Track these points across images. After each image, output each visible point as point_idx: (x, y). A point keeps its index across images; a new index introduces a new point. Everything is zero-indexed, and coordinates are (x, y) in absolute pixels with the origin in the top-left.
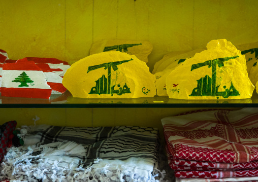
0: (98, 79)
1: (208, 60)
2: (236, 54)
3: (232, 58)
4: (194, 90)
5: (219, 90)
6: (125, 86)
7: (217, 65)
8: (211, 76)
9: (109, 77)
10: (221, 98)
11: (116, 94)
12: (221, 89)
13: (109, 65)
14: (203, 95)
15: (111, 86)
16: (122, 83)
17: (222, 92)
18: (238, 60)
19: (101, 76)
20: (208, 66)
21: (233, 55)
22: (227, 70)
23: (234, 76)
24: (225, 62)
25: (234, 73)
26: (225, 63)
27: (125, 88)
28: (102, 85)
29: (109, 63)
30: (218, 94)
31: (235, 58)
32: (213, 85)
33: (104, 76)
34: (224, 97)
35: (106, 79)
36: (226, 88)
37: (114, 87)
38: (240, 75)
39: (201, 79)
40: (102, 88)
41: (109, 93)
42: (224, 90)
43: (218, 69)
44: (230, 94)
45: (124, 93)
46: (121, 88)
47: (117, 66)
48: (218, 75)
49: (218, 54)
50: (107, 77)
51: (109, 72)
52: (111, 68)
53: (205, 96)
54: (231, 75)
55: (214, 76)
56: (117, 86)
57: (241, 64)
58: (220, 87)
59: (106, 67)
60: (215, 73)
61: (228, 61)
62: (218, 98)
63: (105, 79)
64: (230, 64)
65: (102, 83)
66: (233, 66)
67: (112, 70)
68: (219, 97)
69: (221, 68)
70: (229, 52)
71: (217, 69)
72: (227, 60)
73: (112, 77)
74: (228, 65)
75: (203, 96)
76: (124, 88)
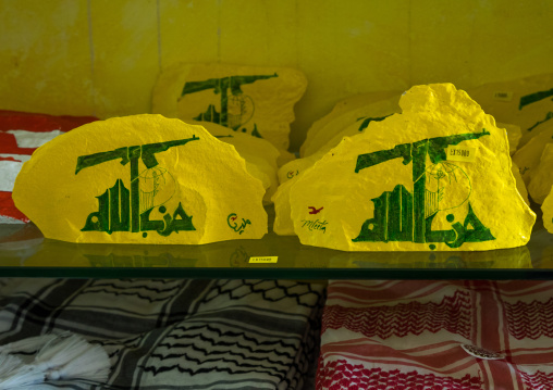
0: (103, 192)
1: (401, 142)
2: (480, 124)
3: (469, 137)
4: (364, 227)
5: (435, 227)
6: (180, 211)
7: (428, 157)
8: (410, 189)
9: (135, 185)
10: (442, 247)
11: (155, 232)
12: (441, 224)
13: (134, 152)
14: (391, 238)
15: (142, 210)
16: (171, 201)
17: (442, 232)
18: (487, 144)
19: (112, 184)
20: (402, 159)
21: (473, 129)
22: (457, 173)
23: (475, 187)
24: (450, 147)
25: (474, 178)
26: (449, 150)
27: (179, 217)
28: (117, 208)
29: (132, 148)
30: (433, 236)
31: (477, 136)
32: (416, 212)
33: (119, 182)
34: (450, 245)
35: (128, 191)
36: (455, 222)
37: (148, 213)
38: (494, 183)
39: (383, 197)
40: (115, 215)
41: (135, 230)
42: (447, 226)
43: (431, 168)
44: (467, 236)
45: (177, 230)
46: (167, 217)
47: (156, 155)
48: (429, 186)
49: (430, 124)
50: (128, 185)
51: (134, 172)
52: (140, 160)
53: (397, 243)
54: (467, 184)
55: (419, 186)
56: (156, 210)
57: (494, 155)
58: (436, 220)
59: (124, 157)
60: (423, 179)
61: (458, 147)
62: (432, 247)
63: (125, 191)
64: (465, 153)
65: (115, 202)
66: (474, 161)
67: (141, 165)
68: (436, 244)
69: (439, 166)
70: (462, 122)
71: (428, 170)
72: (454, 143)
73: (142, 186)
74: (458, 158)
75: (391, 243)
76: (175, 216)
